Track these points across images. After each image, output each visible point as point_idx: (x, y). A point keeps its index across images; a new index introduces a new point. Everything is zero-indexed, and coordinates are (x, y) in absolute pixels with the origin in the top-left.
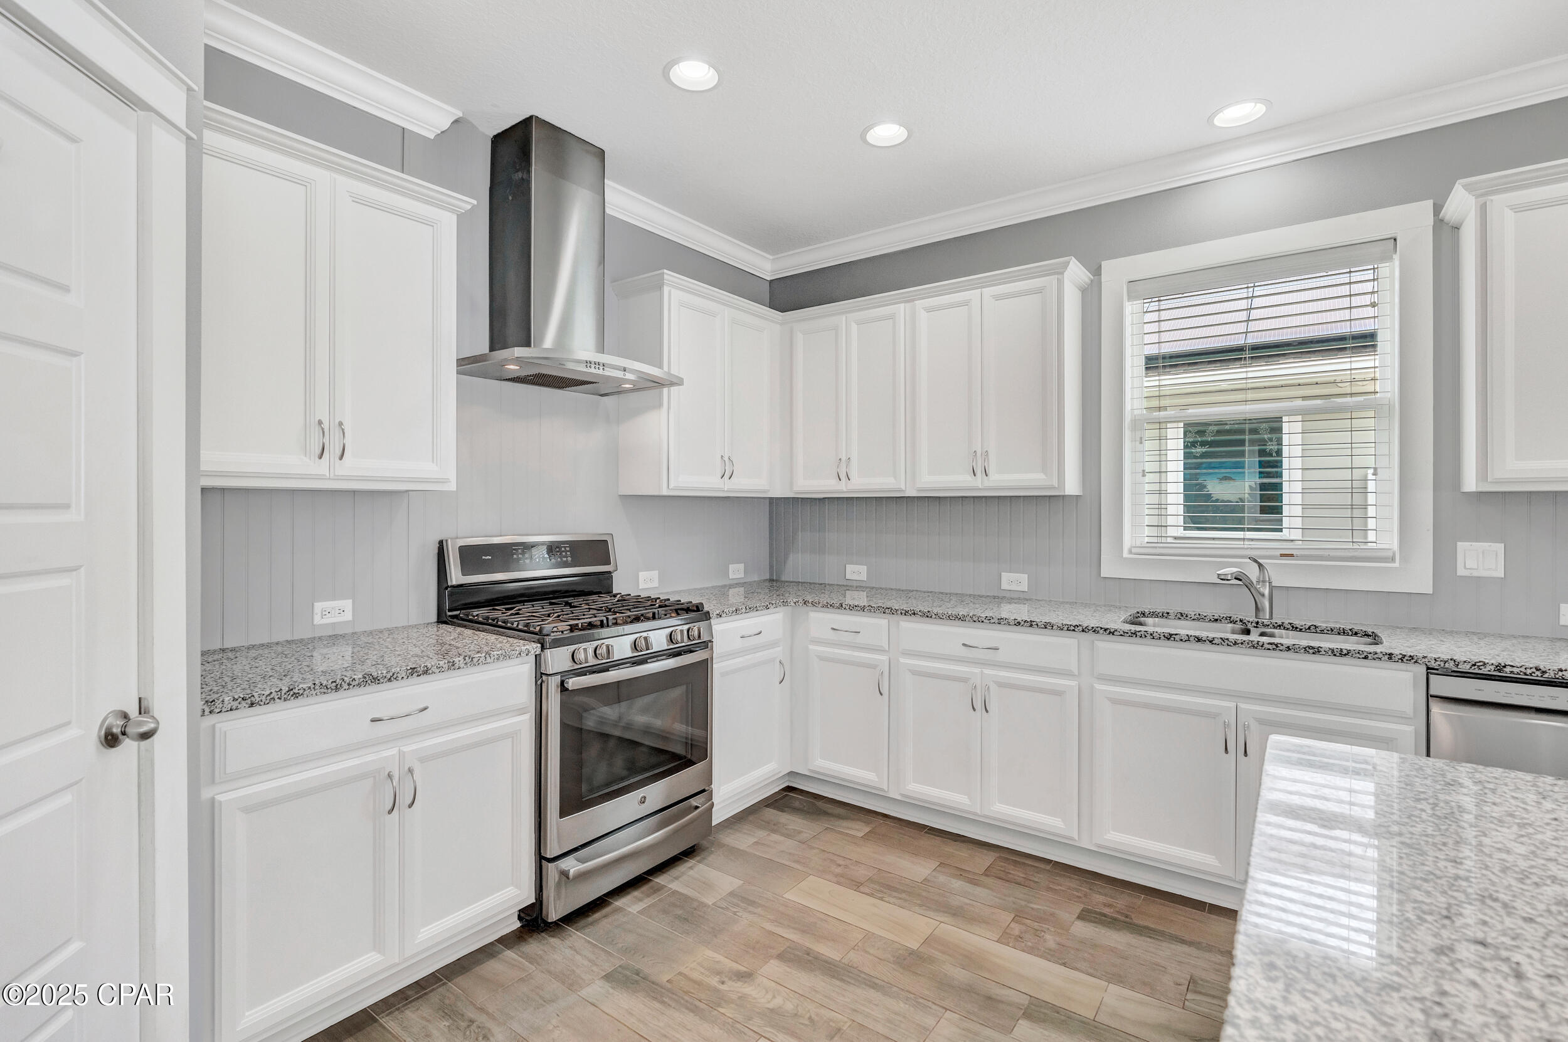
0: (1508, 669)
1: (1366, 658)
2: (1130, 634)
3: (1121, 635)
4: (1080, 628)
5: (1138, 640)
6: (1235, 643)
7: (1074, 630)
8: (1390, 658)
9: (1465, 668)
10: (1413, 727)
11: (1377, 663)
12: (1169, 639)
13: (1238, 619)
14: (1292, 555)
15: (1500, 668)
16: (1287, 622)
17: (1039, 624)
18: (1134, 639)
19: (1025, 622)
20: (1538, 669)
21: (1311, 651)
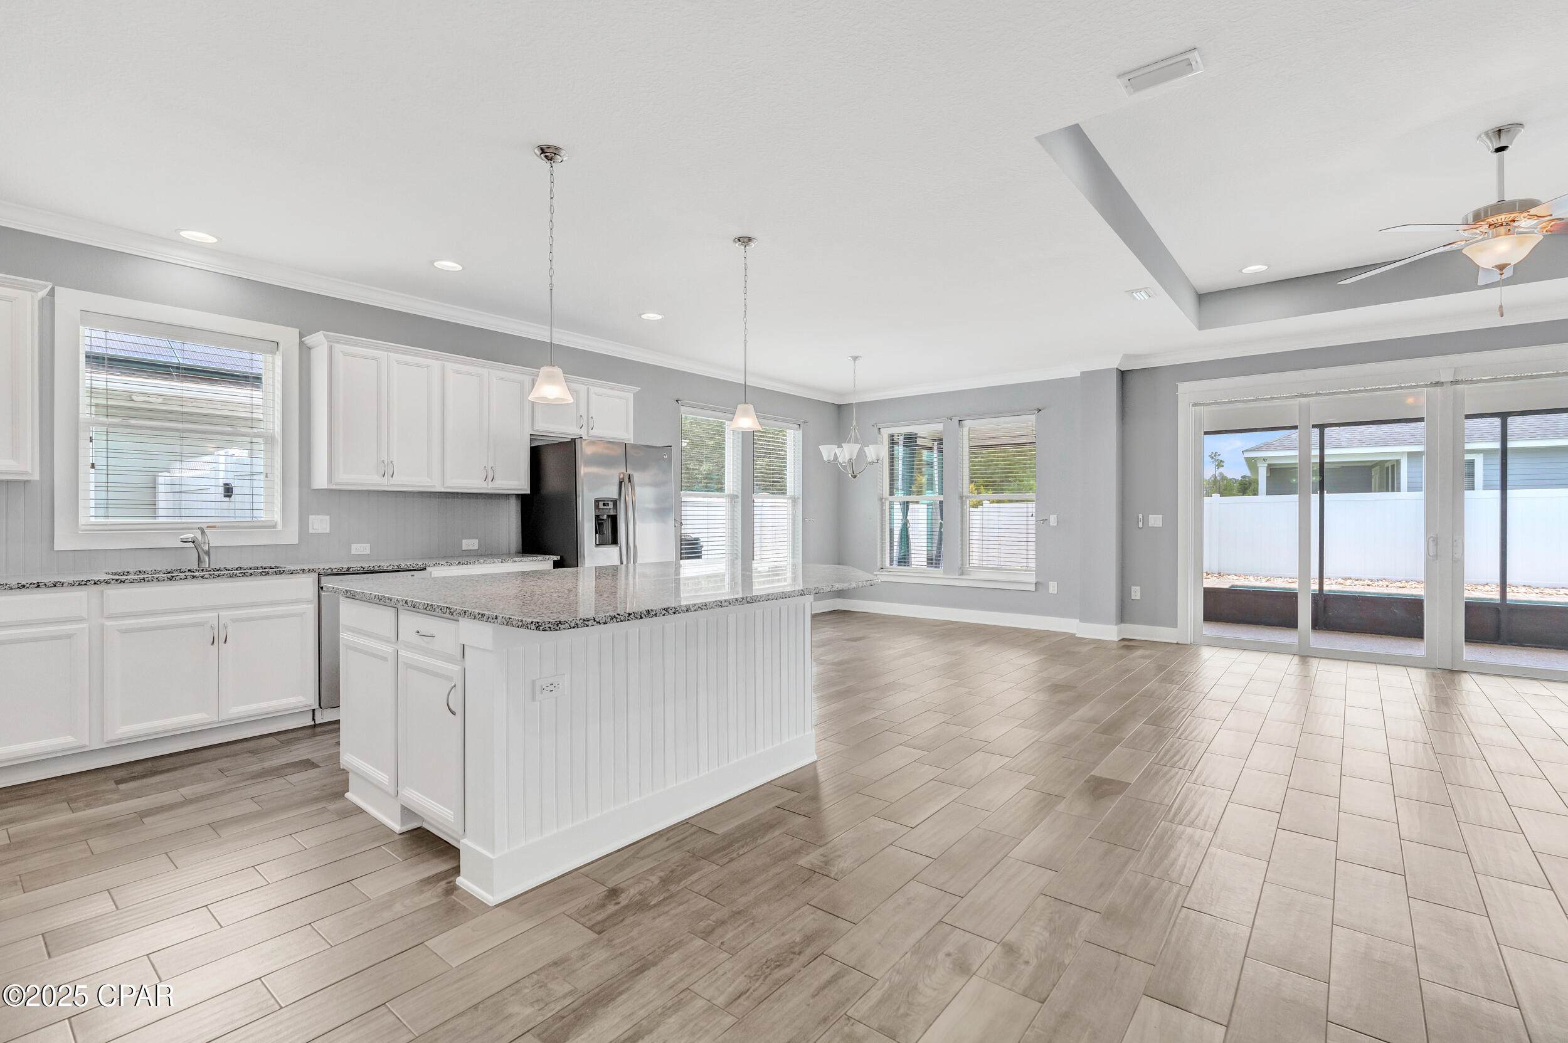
0: (351, 569)
1: (292, 573)
2: (139, 580)
3: (131, 582)
4: (93, 582)
5: (146, 584)
6: (219, 576)
7: (86, 584)
8: (303, 572)
9: (335, 571)
10: (313, 605)
11: (297, 576)
12: (171, 580)
13: (187, 570)
14: (215, 527)
15: (348, 569)
16: (222, 567)
17: (47, 584)
18: (143, 584)
19: (31, 584)
20: (362, 567)
21: (264, 574)
